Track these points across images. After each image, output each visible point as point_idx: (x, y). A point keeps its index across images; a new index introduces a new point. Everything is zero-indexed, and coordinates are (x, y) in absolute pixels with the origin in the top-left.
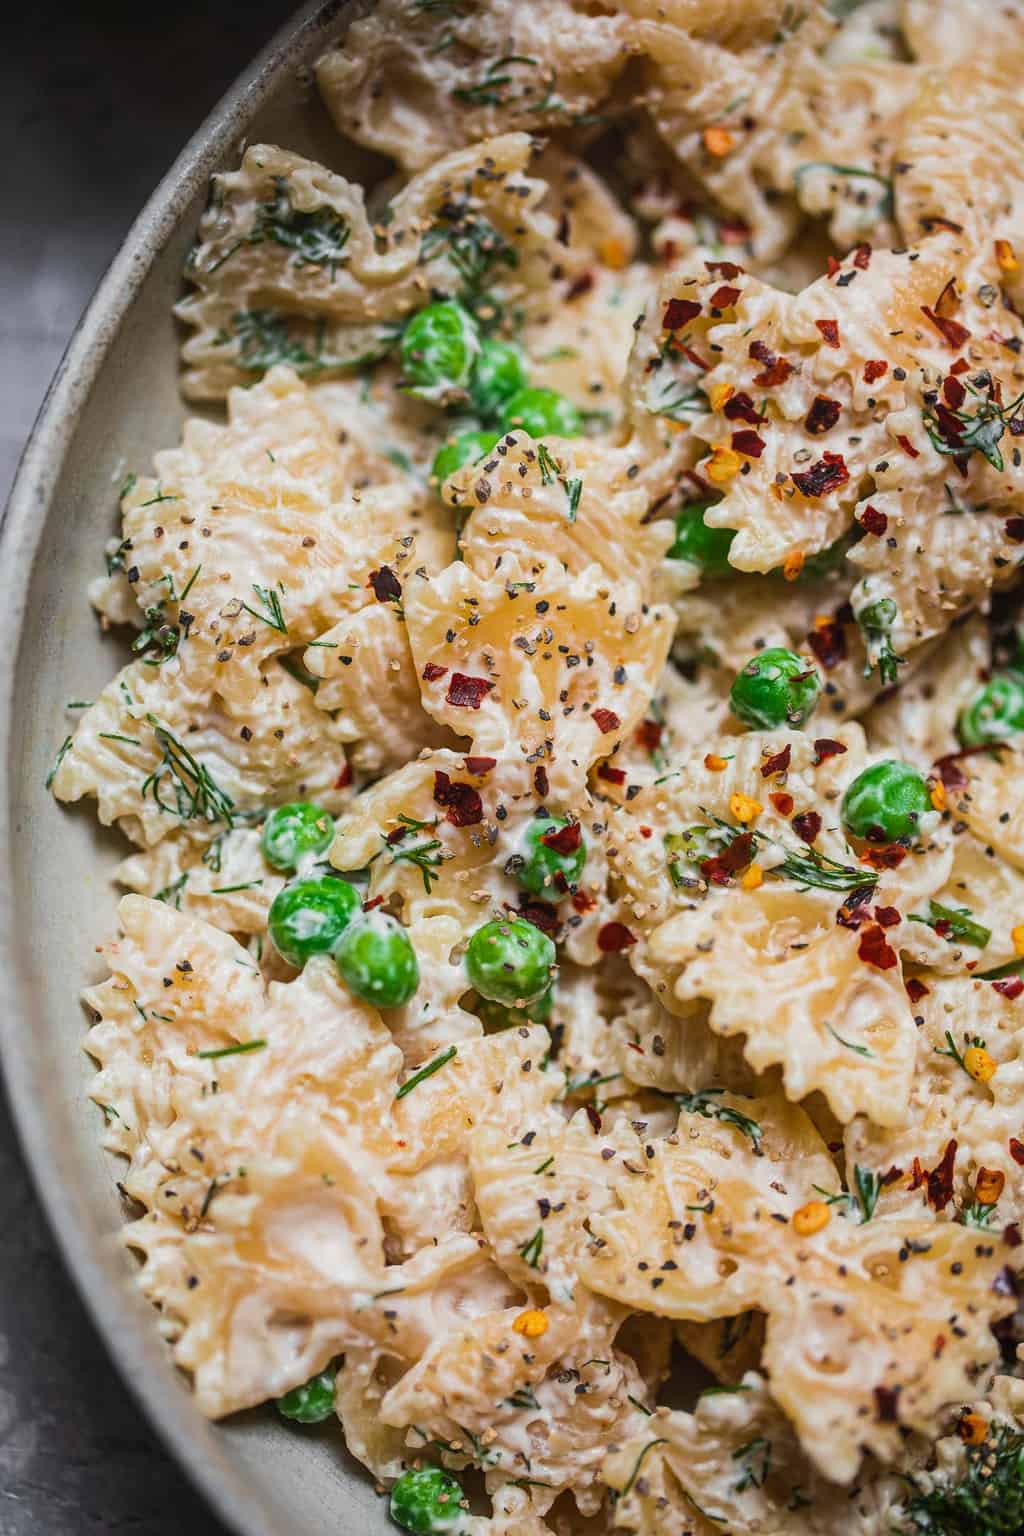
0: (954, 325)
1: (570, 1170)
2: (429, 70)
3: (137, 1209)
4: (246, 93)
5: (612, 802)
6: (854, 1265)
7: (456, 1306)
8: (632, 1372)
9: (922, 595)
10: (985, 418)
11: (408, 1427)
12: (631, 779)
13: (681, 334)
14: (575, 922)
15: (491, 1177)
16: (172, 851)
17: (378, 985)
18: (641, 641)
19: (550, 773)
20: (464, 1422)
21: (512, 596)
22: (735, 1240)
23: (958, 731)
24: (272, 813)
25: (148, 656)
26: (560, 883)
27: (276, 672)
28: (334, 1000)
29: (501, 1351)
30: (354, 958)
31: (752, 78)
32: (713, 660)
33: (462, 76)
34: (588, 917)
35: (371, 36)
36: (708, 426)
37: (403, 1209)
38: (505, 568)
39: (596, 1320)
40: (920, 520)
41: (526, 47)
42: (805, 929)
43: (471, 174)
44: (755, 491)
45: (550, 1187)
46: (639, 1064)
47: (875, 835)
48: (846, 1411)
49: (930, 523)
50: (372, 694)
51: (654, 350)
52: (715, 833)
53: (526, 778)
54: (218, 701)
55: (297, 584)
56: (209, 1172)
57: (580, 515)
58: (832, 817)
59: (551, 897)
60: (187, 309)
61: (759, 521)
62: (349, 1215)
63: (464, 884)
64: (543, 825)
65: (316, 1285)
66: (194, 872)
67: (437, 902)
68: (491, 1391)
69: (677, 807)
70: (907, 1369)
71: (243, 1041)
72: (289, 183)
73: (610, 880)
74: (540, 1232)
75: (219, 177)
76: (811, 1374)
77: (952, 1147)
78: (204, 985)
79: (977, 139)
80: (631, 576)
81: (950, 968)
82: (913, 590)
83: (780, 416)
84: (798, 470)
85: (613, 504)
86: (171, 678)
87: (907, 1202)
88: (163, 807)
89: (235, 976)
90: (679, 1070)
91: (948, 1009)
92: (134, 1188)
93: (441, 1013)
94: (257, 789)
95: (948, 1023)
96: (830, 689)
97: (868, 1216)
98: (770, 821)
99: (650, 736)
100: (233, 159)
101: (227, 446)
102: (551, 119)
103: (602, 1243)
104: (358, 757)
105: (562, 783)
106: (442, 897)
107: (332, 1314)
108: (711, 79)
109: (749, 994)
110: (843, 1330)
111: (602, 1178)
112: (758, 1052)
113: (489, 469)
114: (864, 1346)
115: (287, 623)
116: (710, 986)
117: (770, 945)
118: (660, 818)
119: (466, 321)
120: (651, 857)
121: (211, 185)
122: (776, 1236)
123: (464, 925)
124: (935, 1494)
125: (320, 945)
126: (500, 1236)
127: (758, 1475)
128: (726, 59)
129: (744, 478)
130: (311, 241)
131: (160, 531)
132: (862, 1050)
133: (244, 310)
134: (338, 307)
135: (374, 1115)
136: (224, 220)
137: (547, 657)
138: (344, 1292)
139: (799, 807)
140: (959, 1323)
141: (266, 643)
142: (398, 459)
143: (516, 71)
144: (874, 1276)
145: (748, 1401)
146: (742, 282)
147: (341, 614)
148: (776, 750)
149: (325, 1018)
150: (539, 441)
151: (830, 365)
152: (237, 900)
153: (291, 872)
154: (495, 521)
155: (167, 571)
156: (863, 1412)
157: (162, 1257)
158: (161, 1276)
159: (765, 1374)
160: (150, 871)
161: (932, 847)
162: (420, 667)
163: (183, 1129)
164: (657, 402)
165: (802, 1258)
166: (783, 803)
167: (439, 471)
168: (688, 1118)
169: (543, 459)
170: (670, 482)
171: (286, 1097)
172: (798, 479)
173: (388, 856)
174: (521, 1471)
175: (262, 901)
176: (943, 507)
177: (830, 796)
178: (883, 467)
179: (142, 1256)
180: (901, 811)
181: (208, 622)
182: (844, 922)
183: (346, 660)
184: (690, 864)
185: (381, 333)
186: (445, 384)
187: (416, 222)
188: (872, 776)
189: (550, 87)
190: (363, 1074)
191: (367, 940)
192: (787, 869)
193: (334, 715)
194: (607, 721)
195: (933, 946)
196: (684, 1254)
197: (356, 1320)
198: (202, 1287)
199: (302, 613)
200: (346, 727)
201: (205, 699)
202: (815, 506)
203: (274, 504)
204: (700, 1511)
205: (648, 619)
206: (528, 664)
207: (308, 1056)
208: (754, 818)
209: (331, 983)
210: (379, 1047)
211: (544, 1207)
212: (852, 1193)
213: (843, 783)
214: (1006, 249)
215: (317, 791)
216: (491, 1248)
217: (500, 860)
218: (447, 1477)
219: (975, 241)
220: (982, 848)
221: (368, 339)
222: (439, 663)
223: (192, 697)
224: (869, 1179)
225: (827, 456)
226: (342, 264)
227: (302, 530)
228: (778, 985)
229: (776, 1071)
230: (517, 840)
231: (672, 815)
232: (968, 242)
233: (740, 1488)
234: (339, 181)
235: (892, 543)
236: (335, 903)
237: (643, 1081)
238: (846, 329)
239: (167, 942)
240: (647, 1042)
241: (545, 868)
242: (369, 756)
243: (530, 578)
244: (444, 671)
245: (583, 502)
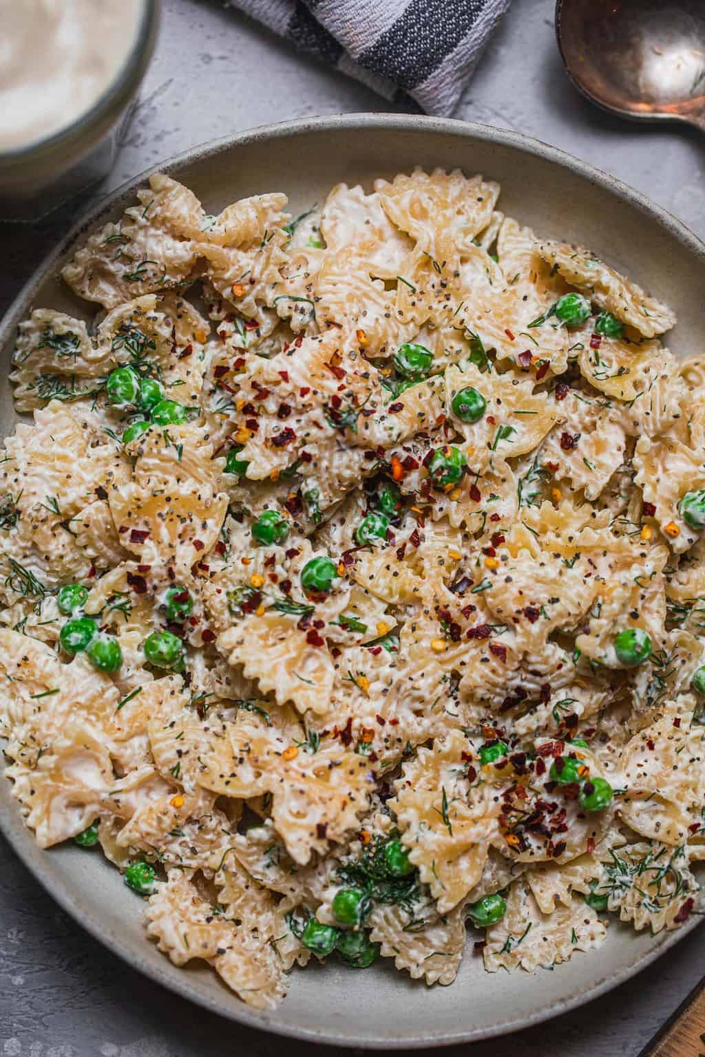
0: (339, 369)
1: (191, 737)
2: (112, 267)
3: (11, 761)
4: (30, 289)
5: (205, 578)
6: (309, 773)
7: (147, 795)
8: (224, 818)
9: (331, 486)
10: (350, 411)
11: (128, 847)
12: (212, 569)
13: (223, 379)
14: (192, 630)
15: (158, 741)
16: (20, 607)
17: (104, 664)
18: (213, 510)
19: (175, 569)
20: (151, 843)
21: (155, 496)
22: (260, 763)
23: (354, 537)
24: (61, 590)
25: (5, 526)
26: (182, 615)
27: (60, 530)
28: (88, 671)
29: (165, 814)
30: (94, 654)
31: (252, 262)
32: (248, 513)
33: (126, 269)
34: (197, 628)
35: (85, 257)
36: (236, 417)
37: (122, 756)
38: (151, 484)
39: (204, 799)
40: (327, 454)
41: (152, 256)
42: (285, 630)
43: (131, 313)
44: (256, 445)
45: (182, 744)
46: (220, 689)
47: (314, 589)
48: (305, 835)
49: (331, 455)
50: (100, 538)
51: (211, 386)
52: (245, 592)
53: (164, 572)
54: (35, 545)
55: (65, 495)
56: (39, 745)
57: (183, 458)
58: (296, 581)
59: (180, 621)
60: (14, 377)
61: (259, 458)
62: (97, 760)
63: (142, 617)
64: (174, 591)
65: (84, 790)
66: (30, 616)
67: (131, 625)
68: (162, 830)
69: (231, 581)
70: (331, 816)
71: (51, 689)
72: (52, 324)
73: (205, 612)
74: (179, 764)
75: (21, 324)
76: (292, 819)
77: (350, 721)
78: (35, 665)
79: (350, 284)
80: (208, 482)
81: (350, 643)
82: (327, 483)
83: (266, 412)
84: (274, 435)
85: (197, 452)
86: (14, 536)
87: (332, 744)
88: (14, 590)
89: (47, 661)
90: (238, 691)
91: (350, 661)
92: (9, 752)
93: (135, 672)
94: (54, 580)
95: (349, 667)
96: (296, 525)
97: (315, 751)
98: (269, 585)
99: (221, 549)
100: (27, 315)
101: (34, 435)
102: (166, 286)
103: (205, 767)
104: (97, 564)
105: (180, 573)
106: (133, 623)
107: (92, 802)
108: (234, 265)
109: (259, 661)
110: (304, 800)
111: (204, 739)
112: (264, 686)
113: (142, 442)
114: (313, 806)
115: (61, 511)
116: (243, 659)
117: (270, 638)
118: (224, 584)
119: (133, 375)
120: (221, 602)
121: (18, 328)
122: (276, 761)
123: (143, 634)
124: (349, 865)
125: (80, 647)
126: (163, 765)
127: (276, 861)
128: (241, 254)
129: (252, 440)
130: (64, 345)
131: (6, 475)
132: (309, 682)
133: (39, 375)
134: (78, 372)
135: (107, 718)
136: (26, 340)
137: (171, 520)
138: (97, 793)
139: (280, 579)
140: (352, 795)
141: (54, 519)
142: (109, 432)
143: (149, 267)
144: (317, 776)
145: (267, 831)
146: (247, 356)
147: (85, 505)
148: (270, 556)
149: (85, 678)
150: (165, 428)
151: (286, 391)
152: (49, 628)
153: (70, 615)
154: (146, 464)
155: (10, 491)
156: (312, 834)
157: (21, 781)
158: (21, 789)
159: (273, 819)
160: (12, 616)
161: (340, 592)
162: (118, 527)
163: (27, 727)
164: (214, 408)
165: (287, 771)
166: (274, 578)
167: (125, 441)
168: (241, 712)
169: (166, 436)
170: (223, 440)
171: (70, 712)
172: (274, 439)
173: (108, 608)
174: (178, 862)
175: (58, 627)
176: (336, 448)
177: (296, 572)
178: (308, 435)
179: (13, 781)
180: (322, 579)
181: (28, 513)
182: (301, 628)
183: (87, 526)
184: (236, 605)
185: (98, 381)
186: (126, 403)
187: (109, 335)
188: (311, 564)
189: (164, 273)
190: (101, 701)
191: (99, 645)
192: (276, 606)
193: (85, 547)
194: (199, 545)
195: (341, 635)
196: (240, 770)
197: (102, 803)
198: (36, 793)
199: (68, 506)
200: (90, 552)
201: (29, 544)
202: (283, 450)
203: (53, 460)
204: (251, 877)
205: (216, 500)
206: (163, 524)
207: (77, 695)
208: (262, 584)
209: (86, 663)
210: (108, 689)
211: (180, 753)
212: (309, 742)
213: (301, 566)
214: (362, 335)
215: (81, 579)
216: (160, 771)
217: (156, 607)
218: (148, 866)
219: (347, 331)
220: (363, 590)
221: (93, 384)
222: (125, 525)
223: (23, 544)
224: (315, 736)
225: (286, 429)
226: (79, 354)
227: (66, 471)
228: (273, 657)
229: (273, 693)
230: (163, 599)
231: (229, 583)
232: (344, 332)
233: (268, 866)
234: (74, 320)
235: (315, 465)
236: (86, 630)
237: (223, 696)
238: (291, 375)
239: (18, 648)
240: (224, 679)
241: (174, 610)
242: (102, 562)
243: (163, 487)
244: (127, 529)
245: (184, 453)
